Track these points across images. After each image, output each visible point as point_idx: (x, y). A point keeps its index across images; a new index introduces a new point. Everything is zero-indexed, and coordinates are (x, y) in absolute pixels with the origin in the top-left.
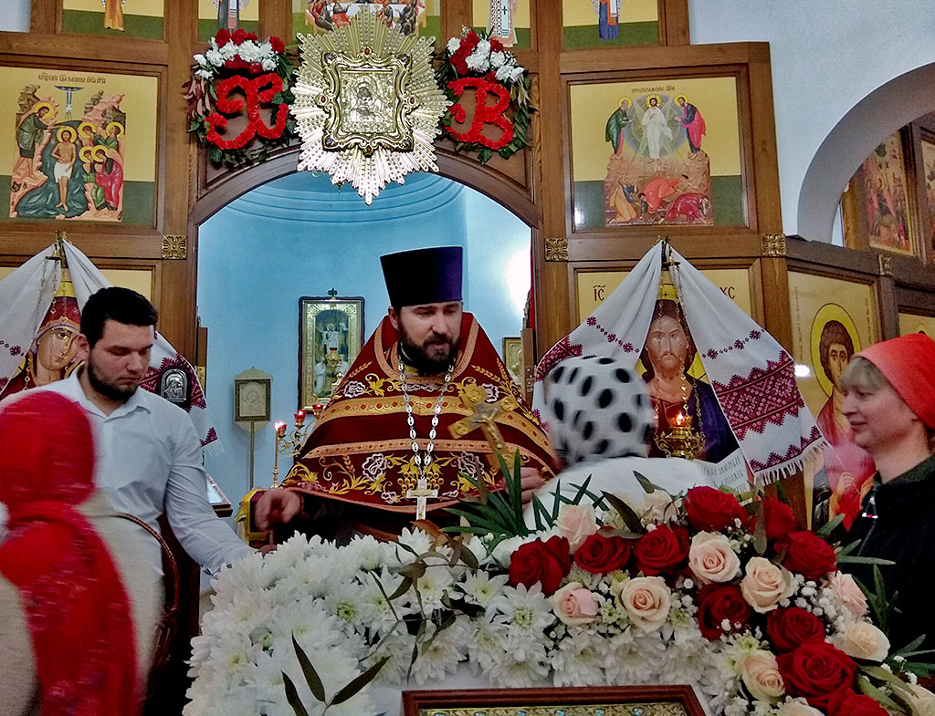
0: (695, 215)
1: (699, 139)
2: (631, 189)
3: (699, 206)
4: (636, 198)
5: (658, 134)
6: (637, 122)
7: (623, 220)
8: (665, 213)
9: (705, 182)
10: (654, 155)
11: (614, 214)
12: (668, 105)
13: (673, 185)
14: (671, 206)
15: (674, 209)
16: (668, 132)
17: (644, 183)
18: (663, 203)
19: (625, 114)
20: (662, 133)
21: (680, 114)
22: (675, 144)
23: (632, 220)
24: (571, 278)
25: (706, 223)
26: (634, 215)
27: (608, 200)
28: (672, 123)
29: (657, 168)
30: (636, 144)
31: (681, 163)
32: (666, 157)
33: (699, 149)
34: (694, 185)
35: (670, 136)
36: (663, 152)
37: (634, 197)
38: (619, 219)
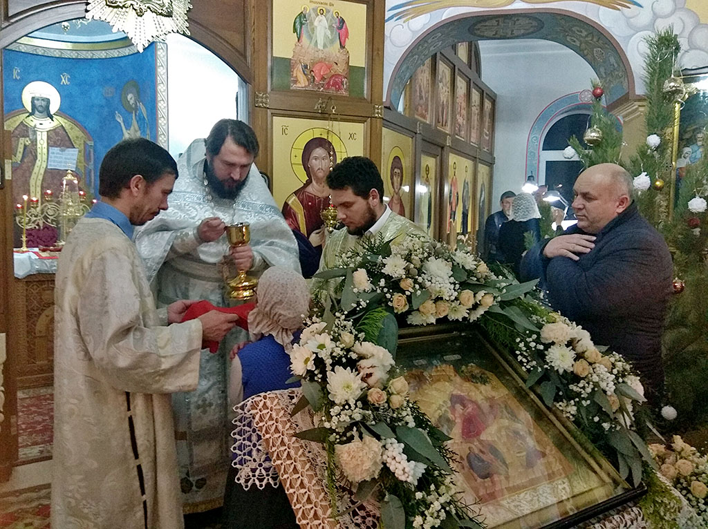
0: (339, 89)
1: (345, 41)
2: (306, 67)
3: (342, 82)
4: (309, 73)
5: (323, 34)
6: (312, 23)
7: (300, 86)
8: (323, 84)
9: (346, 69)
10: (320, 47)
11: (296, 82)
12: (329, 15)
13: (329, 68)
14: (327, 81)
15: (329, 82)
16: (329, 33)
17: (313, 64)
18: (323, 78)
19: (305, 17)
20: (325, 33)
21: (336, 23)
22: (332, 42)
23: (305, 87)
24: (269, 119)
25: (345, 94)
26: (307, 84)
27: (293, 72)
28: (331, 27)
29: (321, 55)
30: (310, 38)
31: (334, 55)
32: (326, 50)
33: (344, 47)
34: (340, 69)
35: (330, 36)
36: (325, 46)
37: (307, 72)
38: (298, 85)
